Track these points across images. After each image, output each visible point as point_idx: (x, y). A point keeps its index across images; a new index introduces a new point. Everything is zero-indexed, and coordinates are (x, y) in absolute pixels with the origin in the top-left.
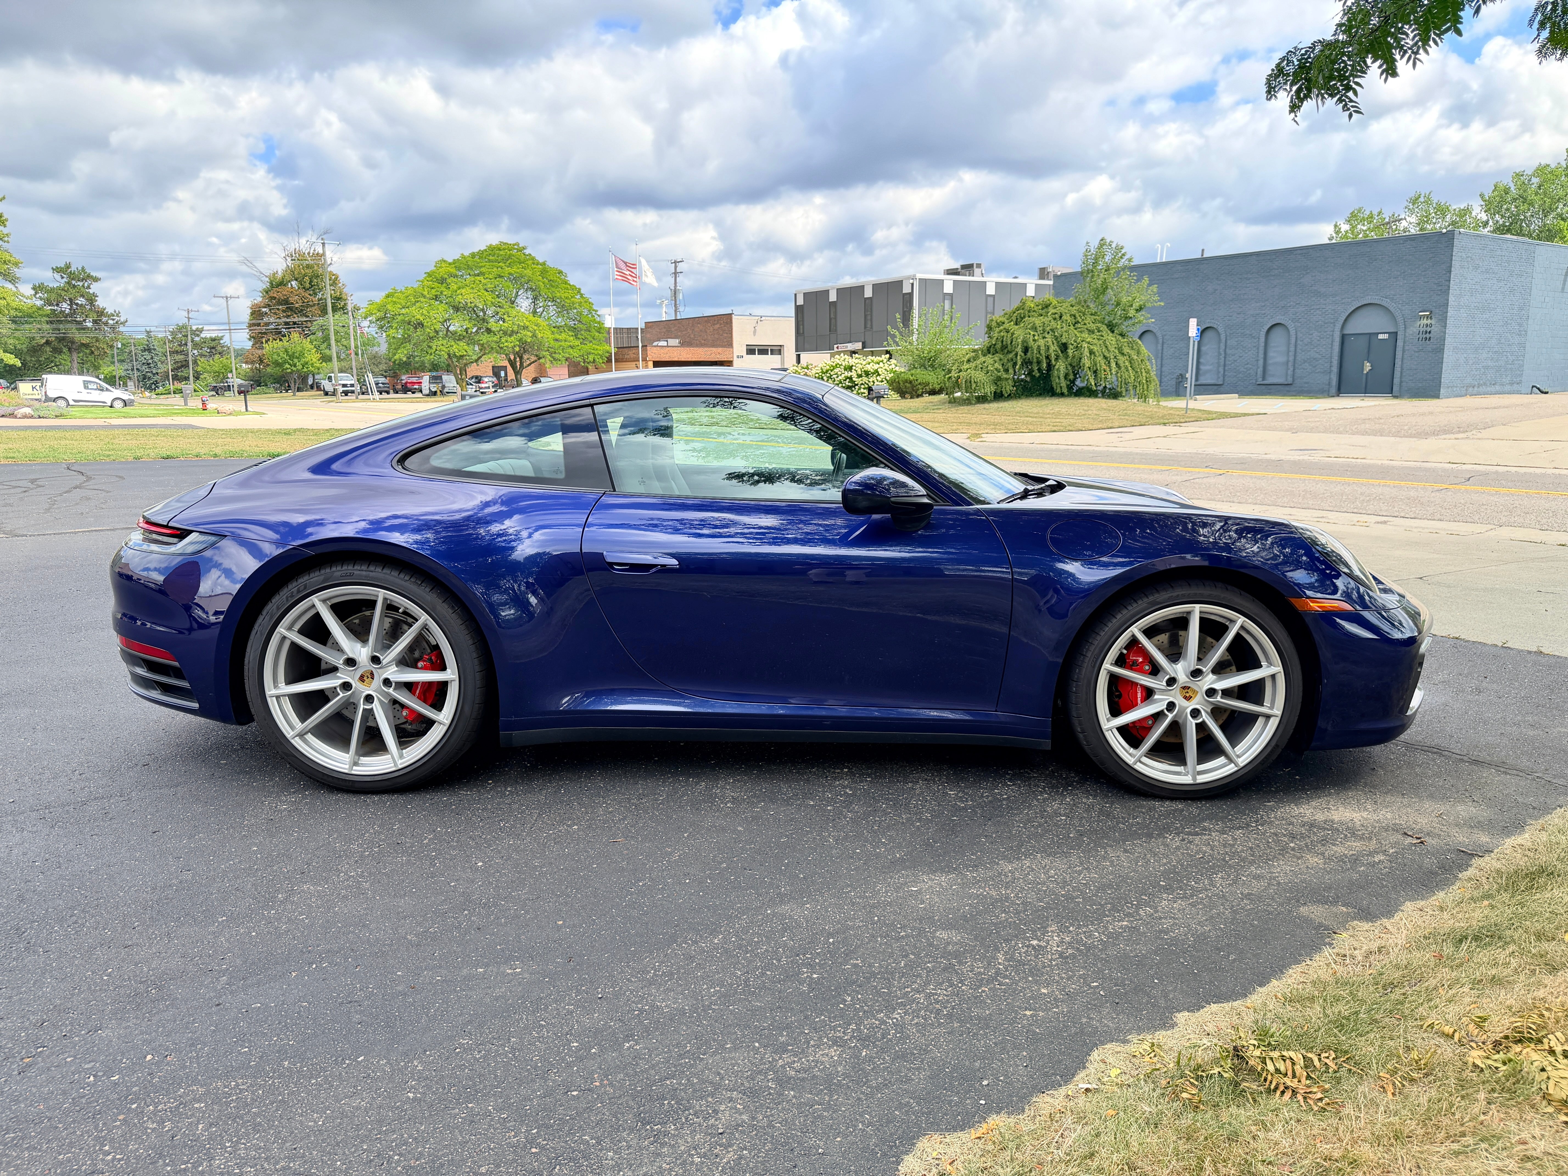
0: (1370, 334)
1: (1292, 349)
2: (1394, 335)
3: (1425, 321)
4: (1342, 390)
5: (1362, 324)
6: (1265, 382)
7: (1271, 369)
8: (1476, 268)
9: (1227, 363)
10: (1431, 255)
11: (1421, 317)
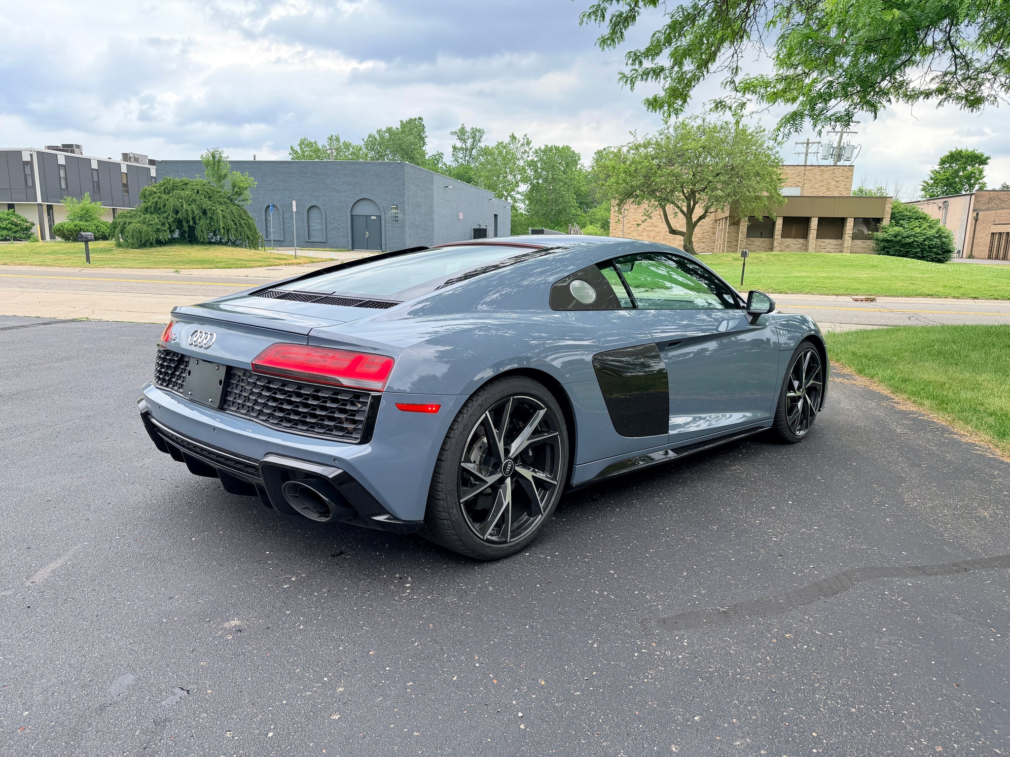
0: (366, 216)
1: (324, 221)
2: (379, 217)
3: (394, 211)
4: (355, 246)
5: (363, 209)
6: (309, 241)
7: (313, 233)
8: (413, 184)
9: (285, 227)
10: (394, 174)
11: (392, 208)
